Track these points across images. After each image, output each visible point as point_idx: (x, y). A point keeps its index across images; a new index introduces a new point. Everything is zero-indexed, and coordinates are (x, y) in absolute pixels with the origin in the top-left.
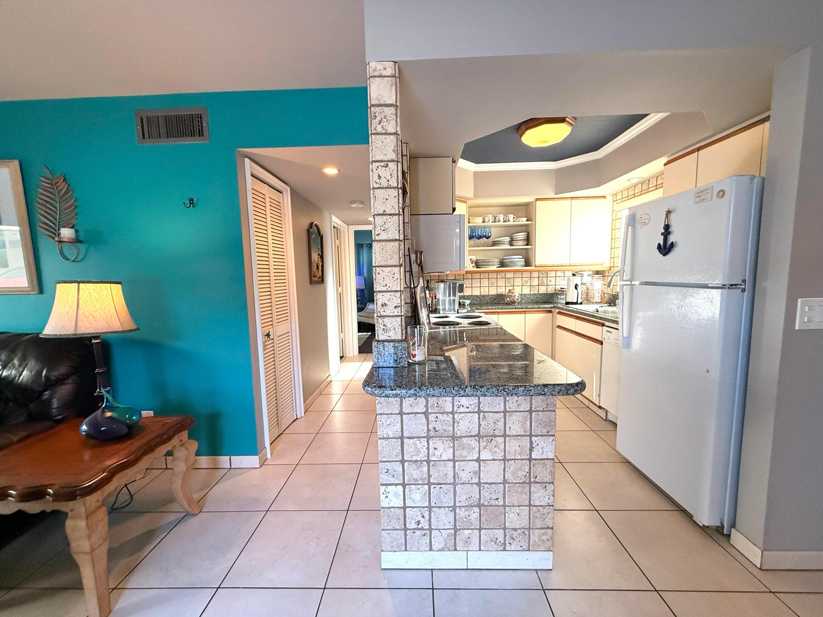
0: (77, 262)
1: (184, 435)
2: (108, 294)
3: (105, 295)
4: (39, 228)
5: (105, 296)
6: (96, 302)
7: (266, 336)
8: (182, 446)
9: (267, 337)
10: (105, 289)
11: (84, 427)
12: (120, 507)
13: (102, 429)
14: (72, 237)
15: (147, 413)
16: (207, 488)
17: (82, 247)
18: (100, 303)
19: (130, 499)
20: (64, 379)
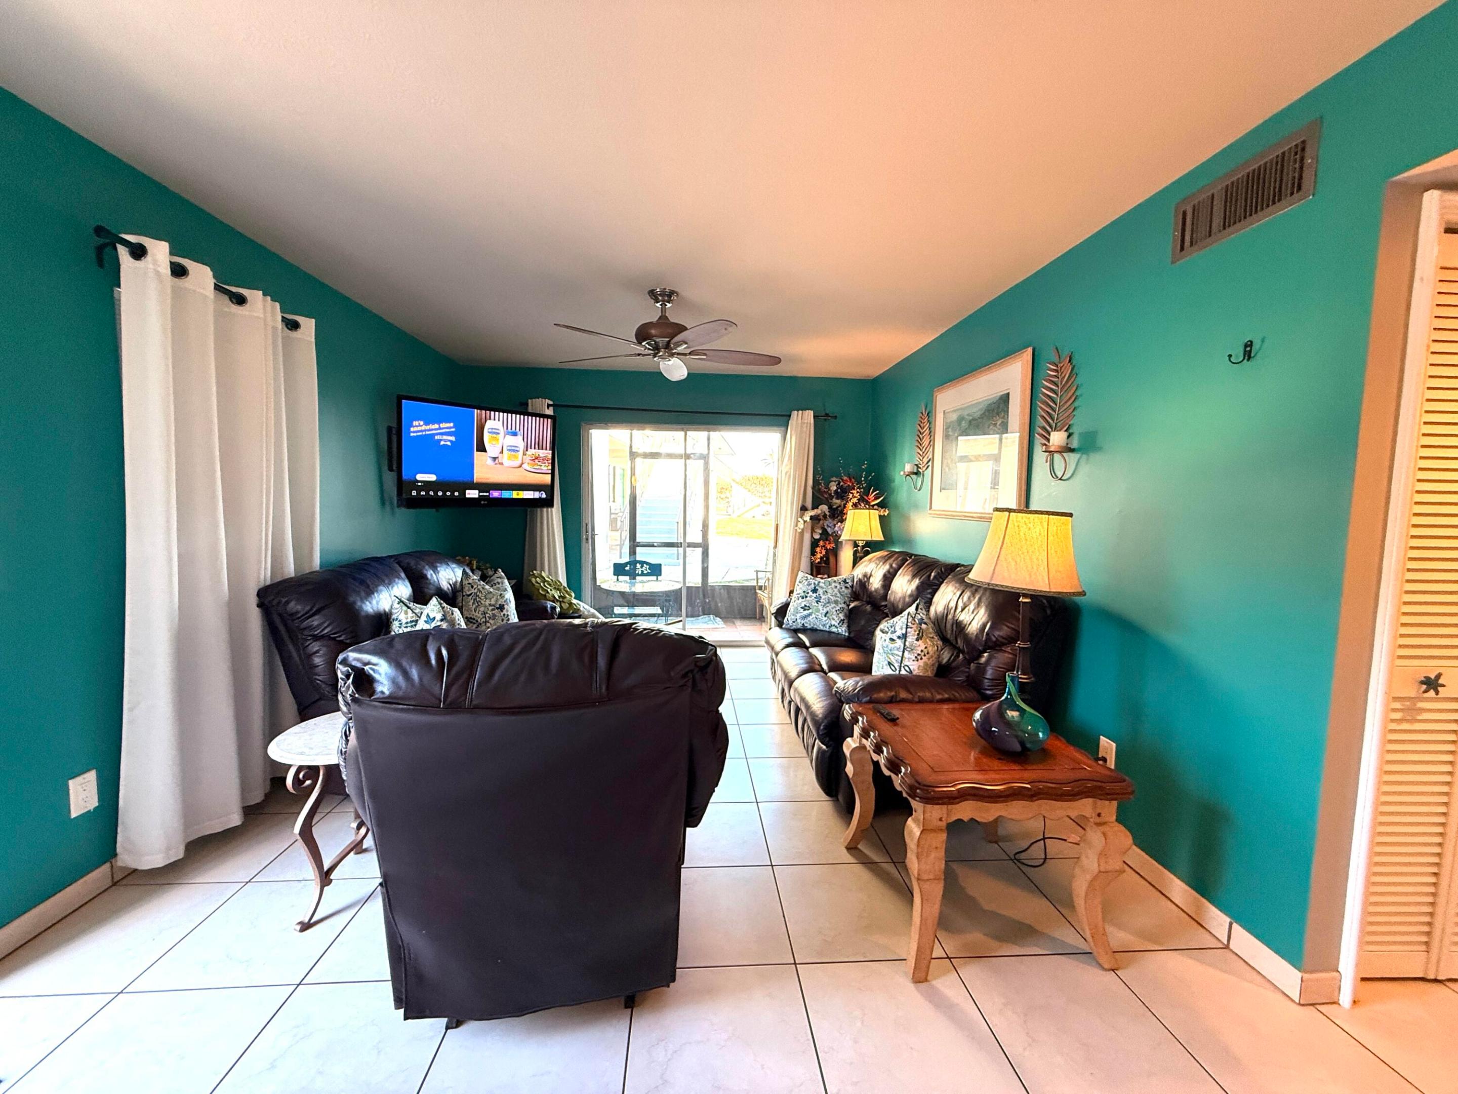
0: (1064, 480)
1: (1110, 809)
2: (1042, 531)
3: (1038, 531)
4: (1036, 435)
5: (1038, 534)
6: (1024, 542)
7: (1422, 683)
8: (1099, 824)
9: (1424, 687)
10: (1039, 524)
11: (977, 715)
12: (1025, 862)
13: (993, 729)
14: (1062, 445)
15: (1107, 743)
16: (1156, 942)
17: (1072, 458)
18: (1028, 543)
19: (1042, 861)
20: (1003, 644)
